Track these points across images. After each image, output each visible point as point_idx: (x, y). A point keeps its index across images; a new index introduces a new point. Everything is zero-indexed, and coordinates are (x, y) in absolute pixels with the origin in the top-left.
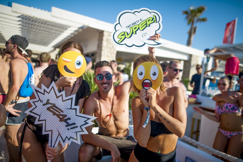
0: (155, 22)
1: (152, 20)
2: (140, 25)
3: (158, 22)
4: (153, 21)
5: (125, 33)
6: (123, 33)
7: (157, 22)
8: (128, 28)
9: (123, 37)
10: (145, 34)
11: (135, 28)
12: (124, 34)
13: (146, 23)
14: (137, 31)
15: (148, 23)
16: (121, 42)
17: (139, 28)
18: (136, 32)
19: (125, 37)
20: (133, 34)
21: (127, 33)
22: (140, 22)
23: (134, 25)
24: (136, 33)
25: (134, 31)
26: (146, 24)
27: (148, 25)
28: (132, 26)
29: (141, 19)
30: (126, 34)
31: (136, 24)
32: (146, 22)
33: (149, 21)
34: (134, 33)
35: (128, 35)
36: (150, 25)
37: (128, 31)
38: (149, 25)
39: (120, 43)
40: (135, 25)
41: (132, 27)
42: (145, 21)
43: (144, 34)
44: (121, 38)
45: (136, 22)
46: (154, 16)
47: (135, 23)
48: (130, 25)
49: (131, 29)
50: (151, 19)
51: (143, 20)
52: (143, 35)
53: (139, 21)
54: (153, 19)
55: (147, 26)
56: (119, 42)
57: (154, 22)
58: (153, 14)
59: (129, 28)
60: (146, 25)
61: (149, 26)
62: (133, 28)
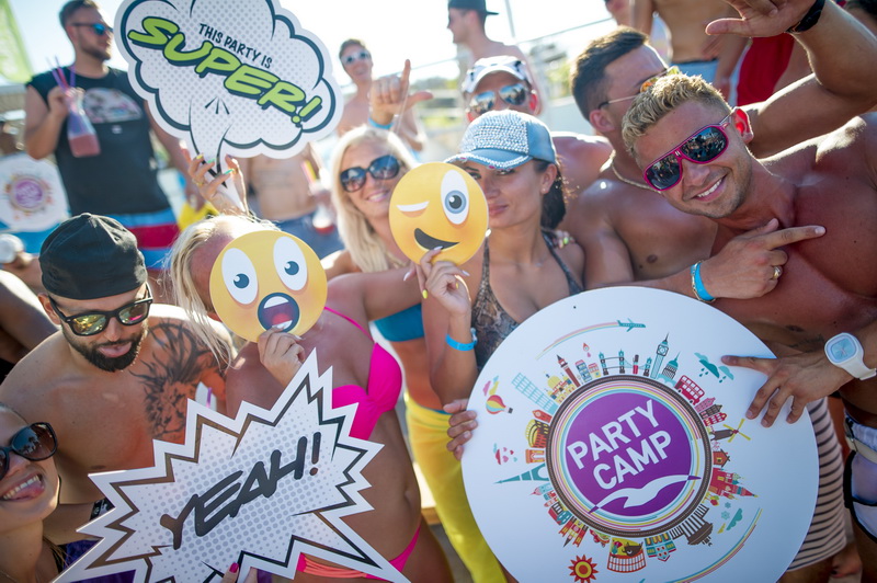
0: (296, 119)
1: (296, 104)
2: (244, 69)
3: (303, 131)
4: (291, 108)
5: (178, 32)
6: (173, 30)
7: (298, 125)
8: (204, 32)
9: (160, 39)
10: (222, 111)
11: (219, 60)
12: (173, 35)
13: (268, 86)
14: (215, 76)
15: (273, 96)
16: (135, 42)
17: (228, 74)
18: (208, 70)
19: (162, 47)
20: (192, 68)
21: (183, 44)
22: (257, 63)
23: (227, 48)
24: (202, 75)
25: (209, 63)
26: (265, 91)
27: (263, 101)
28: (222, 45)
29: (270, 60)
30: (177, 40)
31: (239, 55)
32: (274, 85)
33: (283, 92)
34: (201, 68)
35: (179, 49)
36: (271, 107)
37: (194, 41)
38: (269, 103)
39: (130, 42)
40: (231, 50)
41: (216, 44)
42: (274, 80)
43: (221, 105)
44: (149, 34)
45: (245, 51)
46: (317, 102)
47: (240, 50)
48: (221, 35)
49: (208, 47)
50: (298, 97)
51: (271, 70)
52: (214, 105)
53: (260, 58)
54: (303, 103)
55: (257, 97)
56: (133, 35)
57: (292, 115)
58: (322, 91)
59: (202, 38)
60: (258, 91)
61: (265, 107)
62: (216, 54)
